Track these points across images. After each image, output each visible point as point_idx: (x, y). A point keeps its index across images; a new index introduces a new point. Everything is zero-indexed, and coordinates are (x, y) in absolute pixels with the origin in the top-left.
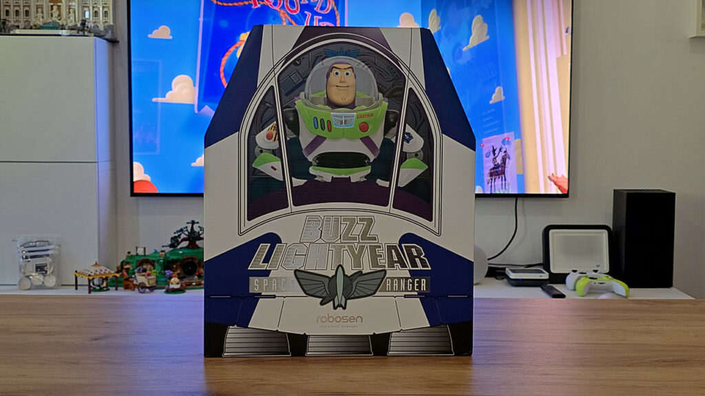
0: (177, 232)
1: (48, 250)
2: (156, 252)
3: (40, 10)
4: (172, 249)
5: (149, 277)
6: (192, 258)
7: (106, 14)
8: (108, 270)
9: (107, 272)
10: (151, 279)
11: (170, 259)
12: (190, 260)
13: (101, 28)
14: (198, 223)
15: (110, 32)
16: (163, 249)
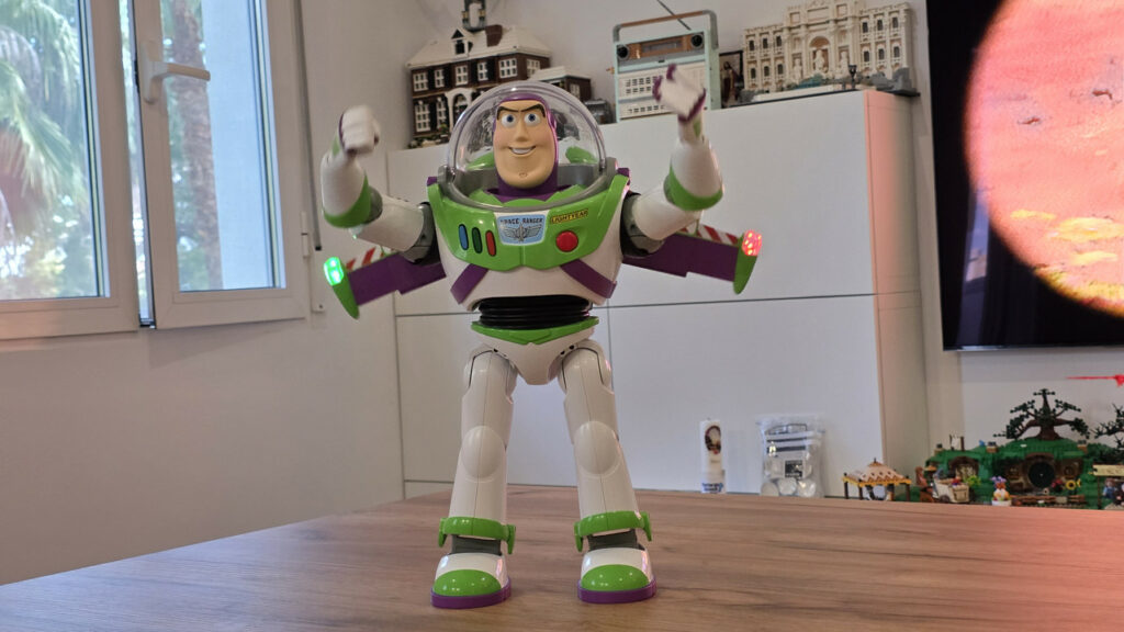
0: (1017, 409)
1: (805, 438)
2: (983, 445)
3: (797, 61)
4: (1010, 440)
5: (955, 487)
6: (1042, 457)
7: (896, 51)
8: (893, 473)
9: (891, 477)
10: (961, 490)
11: (1004, 458)
12: (1040, 460)
13: (889, 75)
14: (1053, 393)
15: (900, 80)
16: (993, 440)
